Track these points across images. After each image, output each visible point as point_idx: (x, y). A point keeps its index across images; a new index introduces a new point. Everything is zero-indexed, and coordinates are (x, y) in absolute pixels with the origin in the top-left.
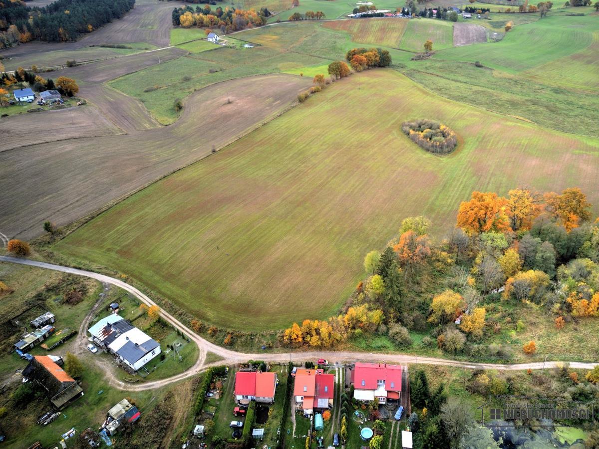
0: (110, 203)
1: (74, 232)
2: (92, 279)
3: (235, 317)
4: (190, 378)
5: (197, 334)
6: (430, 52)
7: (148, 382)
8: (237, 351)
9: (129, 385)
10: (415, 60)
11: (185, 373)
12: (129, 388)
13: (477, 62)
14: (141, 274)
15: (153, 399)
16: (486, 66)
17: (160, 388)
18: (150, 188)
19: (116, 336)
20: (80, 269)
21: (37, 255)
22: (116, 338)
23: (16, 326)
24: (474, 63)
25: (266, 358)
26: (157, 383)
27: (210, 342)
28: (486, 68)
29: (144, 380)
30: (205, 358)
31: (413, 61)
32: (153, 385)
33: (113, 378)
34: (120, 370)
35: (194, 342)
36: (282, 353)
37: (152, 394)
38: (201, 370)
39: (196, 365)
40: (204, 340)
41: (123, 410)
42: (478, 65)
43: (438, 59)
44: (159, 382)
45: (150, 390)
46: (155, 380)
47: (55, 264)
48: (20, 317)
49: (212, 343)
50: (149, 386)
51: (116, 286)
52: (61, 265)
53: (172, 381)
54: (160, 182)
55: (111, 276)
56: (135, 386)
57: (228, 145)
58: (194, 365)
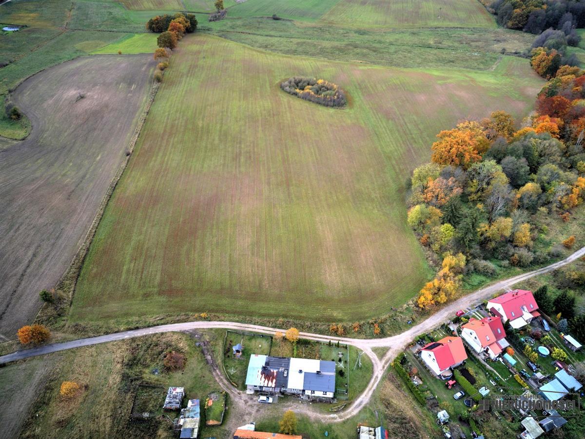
0: (82, 244)
1: (76, 292)
2: (166, 333)
3: (361, 307)
4: (383, 378)
5: (344, 337)
6: (221, 11)
7: (354, 402)
8: (390, 336)
9: (342, 414)
10: (213, 20)
11: (374, 377)
12: (345, 415)
13: (274, 15)
14: (217, 305)
15: (376, 413)
16: (283, 18)
17: (371, 401)
18: (109, 213)
19: (285, 375)
20: (137, 328)
21: (59, 335)
22: (287, 377)
23: (150, 420)
24: (271, 16)
25: (418, 331)
26: (363, 398)
27: (362, 339)
28: (284, 20)
29: (349, 402)
30: (375, 354)
31: (211, 22)
32: (361, 402)
33: (320, 416)
34: (315, 405)
35: (350, 346)
36: (424, 320)
37: (370, 410)
38: (384, 367)
39: (375, 365)
40: (356, 340)
41: (370, 436)
42: (276, 19)
43: (235, 17)
44: (363, 396)
45: (365, 407)
46: (357, 397)
47: (99, 336)
48: (136, 408)
49: (365, 339)
50: (360, 404)
51: (204, 329)
52: (107, 333)
53: (373, 389)
54: (110, 203)
55: (185, 322)
56: (347, 411)
57: (136, 144)
58: (373, 365)
